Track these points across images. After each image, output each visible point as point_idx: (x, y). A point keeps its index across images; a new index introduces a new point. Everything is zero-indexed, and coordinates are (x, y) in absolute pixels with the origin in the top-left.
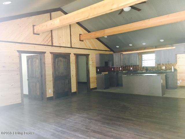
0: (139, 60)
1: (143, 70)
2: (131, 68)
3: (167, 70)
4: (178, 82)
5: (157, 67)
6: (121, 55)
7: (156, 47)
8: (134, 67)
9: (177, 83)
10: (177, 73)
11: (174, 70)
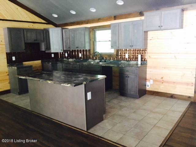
0: (90, 40)
1: (97, 59)
2: (80, 55)
3: (131, 60)
4: (148, 83)
5: (117, 54)
6: (64, 31)
7: (115, 18)
8: (83, 53)
9: (146, 86)
10: (146, 66)
11: (142, 60)
